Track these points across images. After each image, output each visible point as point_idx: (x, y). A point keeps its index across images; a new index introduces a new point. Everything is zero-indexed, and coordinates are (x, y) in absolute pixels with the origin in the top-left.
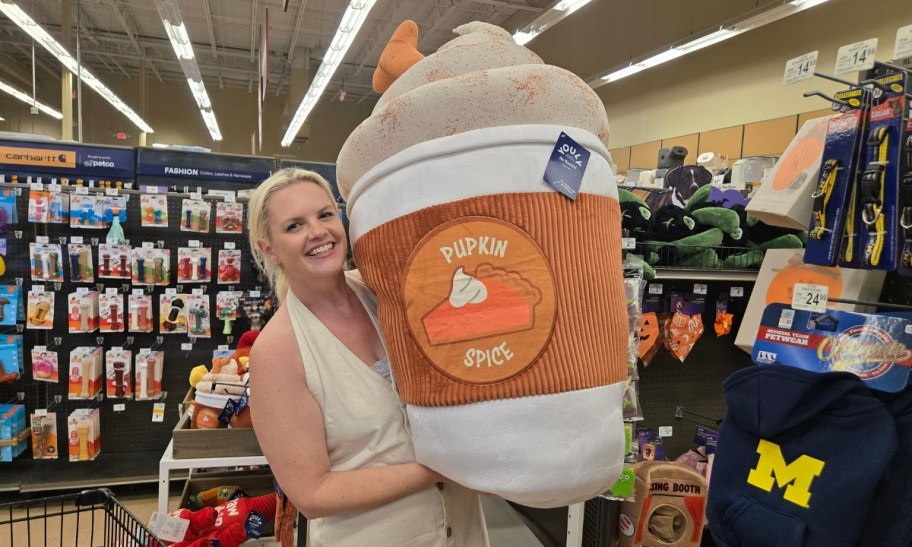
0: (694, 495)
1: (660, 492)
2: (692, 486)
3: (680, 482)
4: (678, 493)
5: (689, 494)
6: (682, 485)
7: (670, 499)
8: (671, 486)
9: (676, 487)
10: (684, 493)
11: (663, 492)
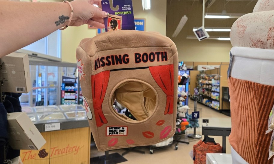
0: (161, 63)
1: (119, 66)
2: (158, 54)
3: (141, 51)
4: (142, 64)
5: (156, 63)
6: (145, 54)
7: (134, 73)
8: (132, 58)
9: (138, 58)
10: (149, 64)
11: (123, 66)
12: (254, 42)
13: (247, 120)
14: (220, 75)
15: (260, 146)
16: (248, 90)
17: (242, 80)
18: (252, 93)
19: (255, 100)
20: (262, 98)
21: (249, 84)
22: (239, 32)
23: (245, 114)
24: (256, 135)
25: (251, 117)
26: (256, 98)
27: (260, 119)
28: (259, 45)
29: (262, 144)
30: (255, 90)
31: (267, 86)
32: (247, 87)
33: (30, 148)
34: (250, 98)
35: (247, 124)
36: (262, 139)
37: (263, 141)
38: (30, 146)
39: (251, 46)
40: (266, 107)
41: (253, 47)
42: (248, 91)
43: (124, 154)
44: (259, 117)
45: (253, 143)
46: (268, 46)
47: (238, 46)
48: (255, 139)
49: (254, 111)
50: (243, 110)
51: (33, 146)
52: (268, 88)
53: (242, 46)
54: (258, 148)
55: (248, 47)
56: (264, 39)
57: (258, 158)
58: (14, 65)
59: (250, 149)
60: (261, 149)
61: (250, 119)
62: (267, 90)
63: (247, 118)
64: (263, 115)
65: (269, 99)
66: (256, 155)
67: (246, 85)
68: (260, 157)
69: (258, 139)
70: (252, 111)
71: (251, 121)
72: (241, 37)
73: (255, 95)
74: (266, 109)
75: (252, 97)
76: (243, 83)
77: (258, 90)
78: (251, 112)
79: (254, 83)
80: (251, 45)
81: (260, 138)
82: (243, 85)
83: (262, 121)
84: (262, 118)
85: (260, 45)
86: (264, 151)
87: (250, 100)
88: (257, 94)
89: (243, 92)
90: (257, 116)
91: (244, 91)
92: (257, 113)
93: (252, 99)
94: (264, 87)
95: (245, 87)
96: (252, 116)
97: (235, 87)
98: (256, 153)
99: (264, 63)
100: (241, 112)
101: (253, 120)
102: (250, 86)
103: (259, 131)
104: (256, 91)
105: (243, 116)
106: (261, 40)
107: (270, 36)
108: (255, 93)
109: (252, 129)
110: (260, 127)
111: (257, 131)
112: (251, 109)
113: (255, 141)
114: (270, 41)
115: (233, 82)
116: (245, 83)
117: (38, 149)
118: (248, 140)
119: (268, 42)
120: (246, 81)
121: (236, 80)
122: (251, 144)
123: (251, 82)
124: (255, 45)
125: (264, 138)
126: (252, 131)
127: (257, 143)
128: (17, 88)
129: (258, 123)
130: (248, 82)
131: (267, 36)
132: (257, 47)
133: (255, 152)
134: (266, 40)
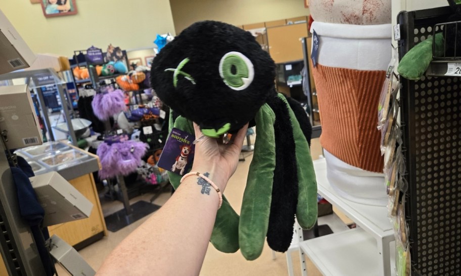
12: (346, 17)
13: (346, 116)
14: (268, 45)
15: (362, 142)
16: (344, 79)
17: (335, 68)
18: (348, 83)
19: (353, 91)
20: (361, 87)
21: (344, 72)
22: (325, 3)
23: (342, 109)
24: (357, 131)
25: (349, 112)
26: (354, 88)
27: (361, 113)
28: (353, 21)
29: (365, 140)
30: (352, 78)
31: (366, 72)
32: (342, 76)
33: (74, 218)
34: (347, 89)
35: (345, 121)
36: (364, 134)
37: (365, 137)
38: (74, 216)
39: (343, 22)
40: (367, 96)
41: (345, 23)
42: (343, 81)
43: (152, 200)
44: (359, 109)
45: (355, 141)
46: (364, 22)
47: (324, 22)
48: (356, 137)
49: (352, 104)
50: (338, 105)
51: (80, 214)
52: (368, 74)
53: (330, 22)
54: (360, 146)
55: (338, 23)
56: (358, 12)
57: (361, 157)
58: (15, 107)
59: (351, 149)
60: (363, 146)
61: (349, 115)
62: (367, 76)
63: (345, 114)
64: (364, 107)
65: (369, 86)
66: (358, 154)
67: (340, 74)
68: (364, 155)
69: (360, 136)
70: (350, 104)
71: (350, 116)
72: (328, 10)
73: (353, 84)
74: (366, 99)
75: (349, 87)
76: (337, 71)
77: (356, 77)
78: (349, 106)
79: (351, 70)
80: (342, 20)
81: (362, 134)
82: (337, 74)
83: (362, 114)
84: (363, 111)
85: (355, 21)
86: (367, 148)
87: (347, 92)
88: (355, 83)
89: (337, 83)
90: (356, 109)
91: (339, 82)
92: (357, 105)
93: (350, 90)
94: (363, 73)
95: (339, 77)
96: (351, 110)
97: (326, 77)
98: (358, 153)
99: (360, 44)
100: (336, 108)
101: (352, 115)
102: (346, 74)
103: (360, 126)
104: (354, 80)
105: (339, 112)
106: (356, 14)
107: (366, 9)
108: (353, 82)
109: (351, 126)
110: (361, 121)
111: (358, 126)
112: (349, 101)
113: (356, 139)
114: (366, 15)
115: (323, 72)
116: (340, 72)
117: (88, 216)
118: (348, 140)
119: (364, 17)
120: (341, 69)
121: (327, 68)
122: (352, 143)
123: (347, 70)
124: (348, 20)
125: (366, 133)
126: (352, 128)
127: (359, 140)
128: (25, 140)
129: (358, 117)
130: (344, 69)
131: (362, 9)
132: (350, 23)
133: (357, 150)
134: (361, 14)
